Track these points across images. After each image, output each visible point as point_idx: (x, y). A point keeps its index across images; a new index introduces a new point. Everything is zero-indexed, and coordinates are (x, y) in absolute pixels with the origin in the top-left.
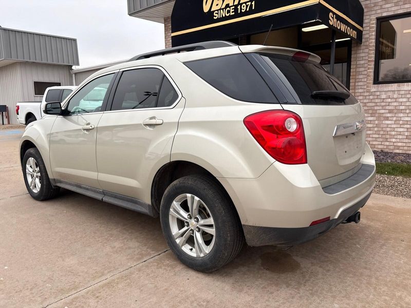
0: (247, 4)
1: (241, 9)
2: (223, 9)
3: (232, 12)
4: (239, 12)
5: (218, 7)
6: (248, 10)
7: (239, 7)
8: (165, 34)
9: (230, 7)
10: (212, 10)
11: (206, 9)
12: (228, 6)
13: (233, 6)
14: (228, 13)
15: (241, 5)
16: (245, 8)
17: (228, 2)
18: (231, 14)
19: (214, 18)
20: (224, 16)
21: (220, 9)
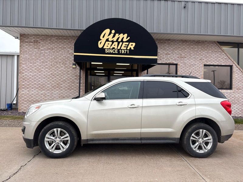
0: (125, 50)
1: (121, 52)
2: (111, 49)
3: (117, 52)
4: (120, 53)
5: (108, 48)
6: (125, 53)
7: (120, 50)
8: (20, 46)
9: (115, 49)
10: (104, 48)
11: (100, 46)
12: (113, 48)
13: (117, 49)
14: (114, 52)
15: (122, 50)
16: (124, 52)
17: (114, 47)
18: (116, 52)
19: (106, 52)
20: (112, 52)
21: (109, 49)
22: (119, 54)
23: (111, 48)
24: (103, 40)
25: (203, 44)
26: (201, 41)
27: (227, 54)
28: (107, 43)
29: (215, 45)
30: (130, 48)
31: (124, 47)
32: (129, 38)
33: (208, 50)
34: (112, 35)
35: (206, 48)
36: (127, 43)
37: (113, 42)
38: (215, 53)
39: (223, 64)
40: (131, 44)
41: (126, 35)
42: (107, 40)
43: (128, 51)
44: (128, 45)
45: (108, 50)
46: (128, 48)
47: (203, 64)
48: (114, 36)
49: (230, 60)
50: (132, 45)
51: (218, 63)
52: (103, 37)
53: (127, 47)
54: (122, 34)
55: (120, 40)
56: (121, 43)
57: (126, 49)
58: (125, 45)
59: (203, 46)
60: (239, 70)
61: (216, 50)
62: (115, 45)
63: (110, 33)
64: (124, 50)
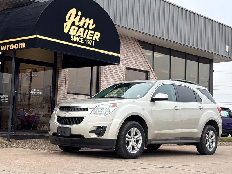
5: (74, 34)
6: (91, 44)
9: (81, 38)
10: (70, 33)
11: (66, 30)
12: (79, 36)
13: (83, 38)
14: (80, 41)
15: (87, 39)
16: (89, 42)
17: (80, 34)
18: (82, 42)
19: (71, 39)
20: (77, 41)
21: (75, 36)
22: (84, 44)
23: (77, 35)
24: (69, 23)
25: (125, 40)
26: (123, 36)
27: (145, 57)
28: (73, 27)
29: (136, 43)
30: (96, 39)
31: (90, 36)
32: (95, 25)
33: (129, 49)
34: (78, 17)
35: (128, 46)
36: (93, 32)
37: (79, 27)
38: (135, 53)
39: (142, 69)
40: (96, 33)
41: (92, 21)
42: (73, 24)
43: (93, 42)
44: (93, 34)
45: (73, 38)
46: (94, 39)
47: (125, 66)
48: (80, 20)
49: (147, 65)
50: (97, 35)
51: (137, 66)
52: (69, 19)
53: (93, 37)
54: (88, 19)
55: (86, 26)
56: (87, 31)
57: (92, 40)
58: (91, 34)
59: (125, 42)
60: (154, 78)
61: (136, 50)
62: (80, 32)
63: (77, 15)
64: (90, 40)
